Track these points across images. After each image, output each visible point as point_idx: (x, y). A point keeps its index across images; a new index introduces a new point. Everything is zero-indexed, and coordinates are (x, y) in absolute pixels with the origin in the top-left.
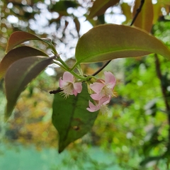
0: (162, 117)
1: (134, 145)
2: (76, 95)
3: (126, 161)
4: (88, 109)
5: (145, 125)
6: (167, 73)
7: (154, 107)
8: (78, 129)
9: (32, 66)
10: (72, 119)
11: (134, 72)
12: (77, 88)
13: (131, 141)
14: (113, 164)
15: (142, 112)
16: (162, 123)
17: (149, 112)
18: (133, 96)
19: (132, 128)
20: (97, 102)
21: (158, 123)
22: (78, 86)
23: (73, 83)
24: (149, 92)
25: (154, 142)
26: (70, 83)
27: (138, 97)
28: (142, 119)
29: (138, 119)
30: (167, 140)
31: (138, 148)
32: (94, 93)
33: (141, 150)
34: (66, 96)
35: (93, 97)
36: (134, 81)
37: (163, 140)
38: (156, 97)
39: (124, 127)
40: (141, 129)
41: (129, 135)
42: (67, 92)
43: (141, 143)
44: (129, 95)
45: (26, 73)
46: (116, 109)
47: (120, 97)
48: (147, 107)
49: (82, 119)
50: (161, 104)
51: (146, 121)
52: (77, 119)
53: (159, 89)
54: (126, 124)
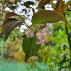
0: (68, 50)
1: (56, 62)
3: (53, 68)
4: (36, 43)
5: (61, 54)
6: (70, 32)
7: (65, 46)
11: (57, 32)
12: (32, 35)
13: (55, 60)
14: (47, 69)
15: (59, 48)
16: (68, 53)
17: (62, 48)
18: (56, 41)
19: (55, 55)
21: (66, 53)
22: (32, 34)
24: (63, 40)
25: (65, 60)
26: (29, 33)
27: (58, 42)
29: (58, 51)
30: (70, 60)
31: (58, 63)
32: (38, 37)
33: (59, 64)
35: (38, 38)
36: (57, 35)
37: (68, 60)
38: (65, 42)
39: (52, 54)
40: (59, 55)
41: (54, 58)
42: (28, 36)
43: (59, 61)
44: (54, 41)
46: (49, 47)
47: (51, 42)
48: (62, 46)
50: (68, 45)
51: (61, 52)
53: (67, 39)
54: (53, 53)
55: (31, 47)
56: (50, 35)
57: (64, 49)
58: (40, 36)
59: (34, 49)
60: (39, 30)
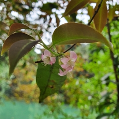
0: (113, 87)
1: (93, 104)
2: (51, 65)
3: (87, 115)
4: (59, 74)
7: (108, 79)
8: (52, 87)
9: (25, 46)
10: (49, 81)
12: (53, 60)
13: (91, 102)
15: (99, 82)
16: (113, 90)
17: (104, 83)
20: (65, 70)
21: (110, 90)
23: (50, 57)
24: (105, 69)
25: (107, 103)
26: (48, 57)
27: (98, 72)
28: (99, 87)
29: (96, 86)
30: (116, 102)
31: (95, 107)
32: (62, 64)
33: (97, 109)
34: (45, 65)
35: (62, 66)
37: (113, 103)
38: (109, 72)
39: (86, 92)
41: (90, 98)
42: (46, 63)
43: (98, 104)
45: (21, 50)
48: (103, 79)
49: (55, 81)
50: (113, 77)
51: (101, 88)
52: (53, 81)
53: (112, 67)
54: (88, 90)
55: (51, 79)
56: (86, 60)
57: (107, 84)
58: (65, 64)
59: (55, 84)
60: (64, 53)
